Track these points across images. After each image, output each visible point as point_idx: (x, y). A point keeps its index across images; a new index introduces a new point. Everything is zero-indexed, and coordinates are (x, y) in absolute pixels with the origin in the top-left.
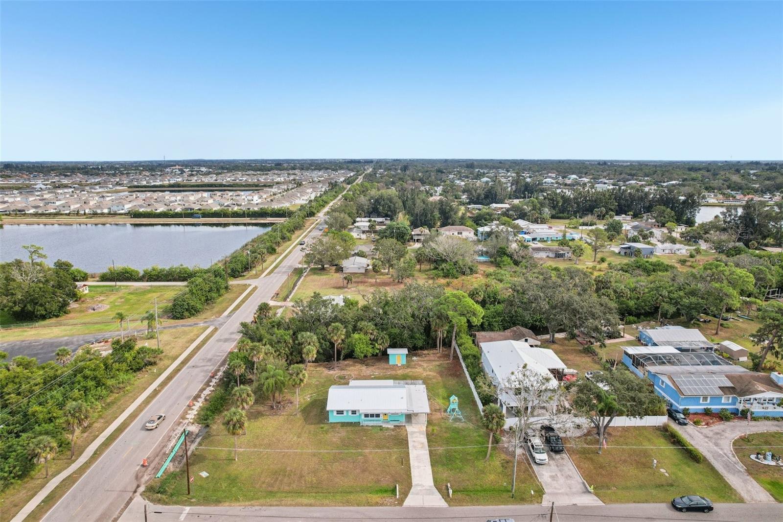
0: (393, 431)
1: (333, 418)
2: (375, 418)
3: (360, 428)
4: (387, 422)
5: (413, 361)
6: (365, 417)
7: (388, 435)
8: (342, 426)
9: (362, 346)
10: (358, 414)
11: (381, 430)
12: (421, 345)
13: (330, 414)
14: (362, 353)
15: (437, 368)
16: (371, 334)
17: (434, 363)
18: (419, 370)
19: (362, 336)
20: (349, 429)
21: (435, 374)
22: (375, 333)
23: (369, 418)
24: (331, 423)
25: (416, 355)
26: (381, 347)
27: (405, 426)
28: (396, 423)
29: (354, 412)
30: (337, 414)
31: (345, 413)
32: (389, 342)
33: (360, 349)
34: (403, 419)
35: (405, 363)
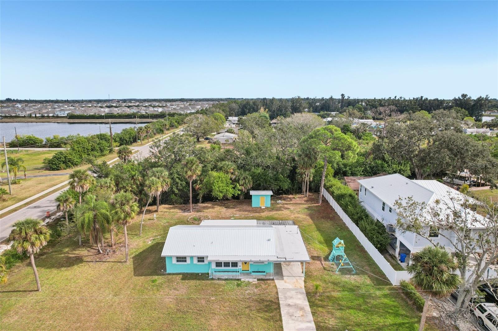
0: (256, 287)
1: (172, 267)
2: (230, 268)
3: (209, 282)
4: (249, 274)
5: (278, 204)
6: (217, 266)
7: (248, 294)
8: (183, 279)
9: (221, 185)
10: (206, 262)
11: (238, 285)
12: (286, 187)
13: (167, 261)
14: (221, 192)
15: (306, 210)
16: (232, 174)
17: (301, 206)
18: (285, 212)
19: (221, 174)
20: (192, 283)
21: (305, 217)
22: (236, 173)
23: (223, 268)
24: (169, 274)
25: (280, 199)
26: (243, 188)
27: (273, 280)
28: (261, 276)
29: (201, 259)
30: (178, 261)
31: (188, 260)
32: (251, 183)
33: (219, 187)
34: (271, 270)
35: (269, 206)
